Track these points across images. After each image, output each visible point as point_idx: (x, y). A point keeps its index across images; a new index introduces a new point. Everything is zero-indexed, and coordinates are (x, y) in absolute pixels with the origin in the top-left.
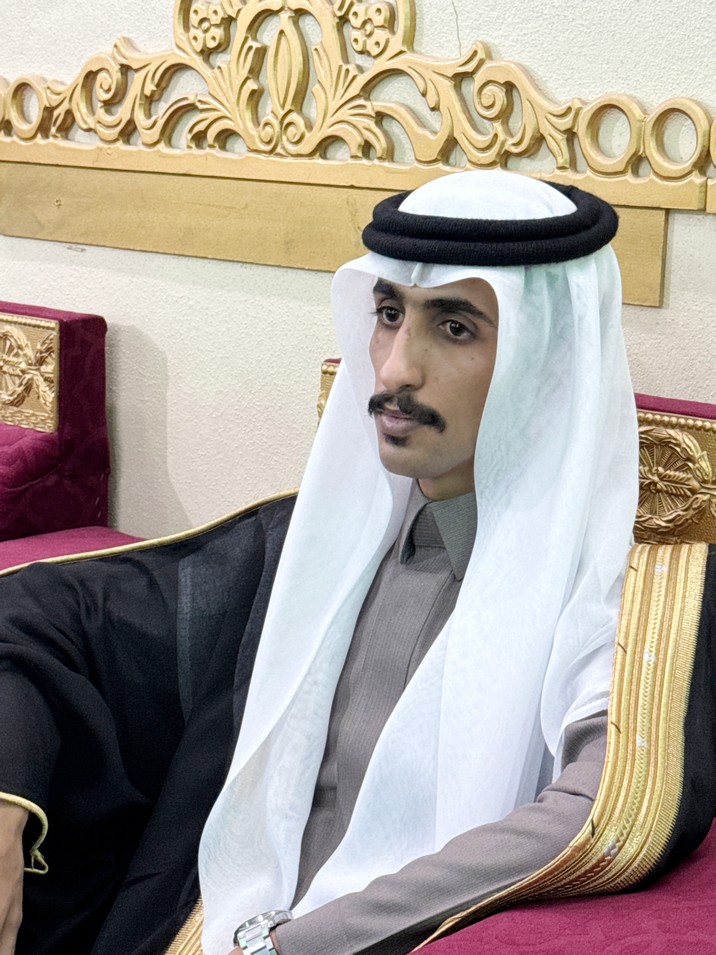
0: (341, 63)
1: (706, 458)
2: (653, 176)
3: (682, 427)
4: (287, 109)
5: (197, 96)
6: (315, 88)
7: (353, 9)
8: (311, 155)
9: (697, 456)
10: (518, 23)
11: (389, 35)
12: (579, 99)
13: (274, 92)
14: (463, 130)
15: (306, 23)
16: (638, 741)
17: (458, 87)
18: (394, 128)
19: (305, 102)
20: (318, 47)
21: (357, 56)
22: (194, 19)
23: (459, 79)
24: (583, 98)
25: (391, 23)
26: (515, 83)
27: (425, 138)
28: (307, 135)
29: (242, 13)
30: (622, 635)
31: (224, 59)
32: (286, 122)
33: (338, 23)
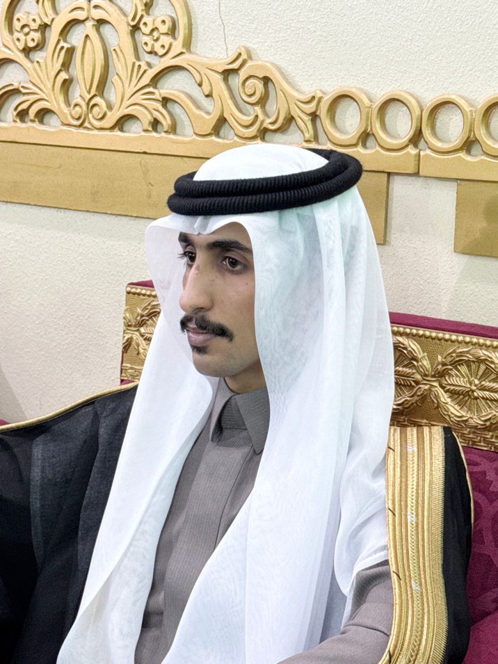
0: (135, 60)
1: (427, 358)
2: (378, 148)
3: (407, 335)
4: (92, 94)
5: (20, 83)
6: (113, 78)
7: (143, 21)
8: (112, 128)
9: (420, 357)
10: (271, 33)
11: (172, 40)
12: (321, 90)
13: (81, 82)
14: (231, 112)
15: (106, 30)
16: (413, 586)
17: (226, 80)
18: (177, 110)
19: (106, 89)
20: (115, 48)
21: (147, 56)
22: (17, 25)
23: (227, 74)
24: (323, 89)
25: (173, 31)
26: (271, 78)
27: (200, 117)
28: (109, 114)
29: (55, 21)
30: (390, 502)
31: (41, 55)
32: (92, 103)
33: (131, 31)
